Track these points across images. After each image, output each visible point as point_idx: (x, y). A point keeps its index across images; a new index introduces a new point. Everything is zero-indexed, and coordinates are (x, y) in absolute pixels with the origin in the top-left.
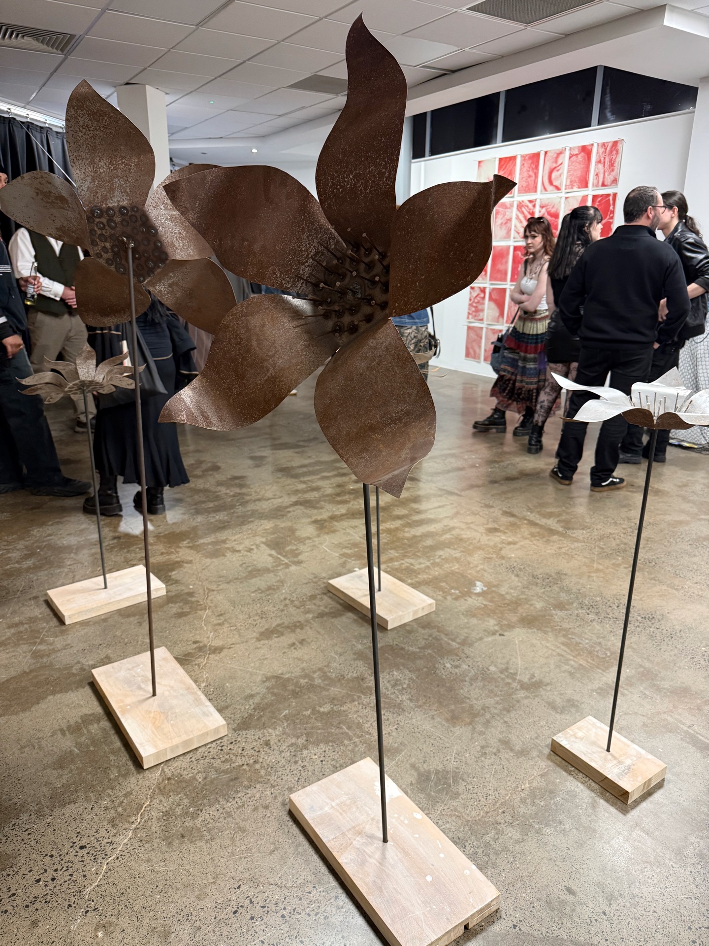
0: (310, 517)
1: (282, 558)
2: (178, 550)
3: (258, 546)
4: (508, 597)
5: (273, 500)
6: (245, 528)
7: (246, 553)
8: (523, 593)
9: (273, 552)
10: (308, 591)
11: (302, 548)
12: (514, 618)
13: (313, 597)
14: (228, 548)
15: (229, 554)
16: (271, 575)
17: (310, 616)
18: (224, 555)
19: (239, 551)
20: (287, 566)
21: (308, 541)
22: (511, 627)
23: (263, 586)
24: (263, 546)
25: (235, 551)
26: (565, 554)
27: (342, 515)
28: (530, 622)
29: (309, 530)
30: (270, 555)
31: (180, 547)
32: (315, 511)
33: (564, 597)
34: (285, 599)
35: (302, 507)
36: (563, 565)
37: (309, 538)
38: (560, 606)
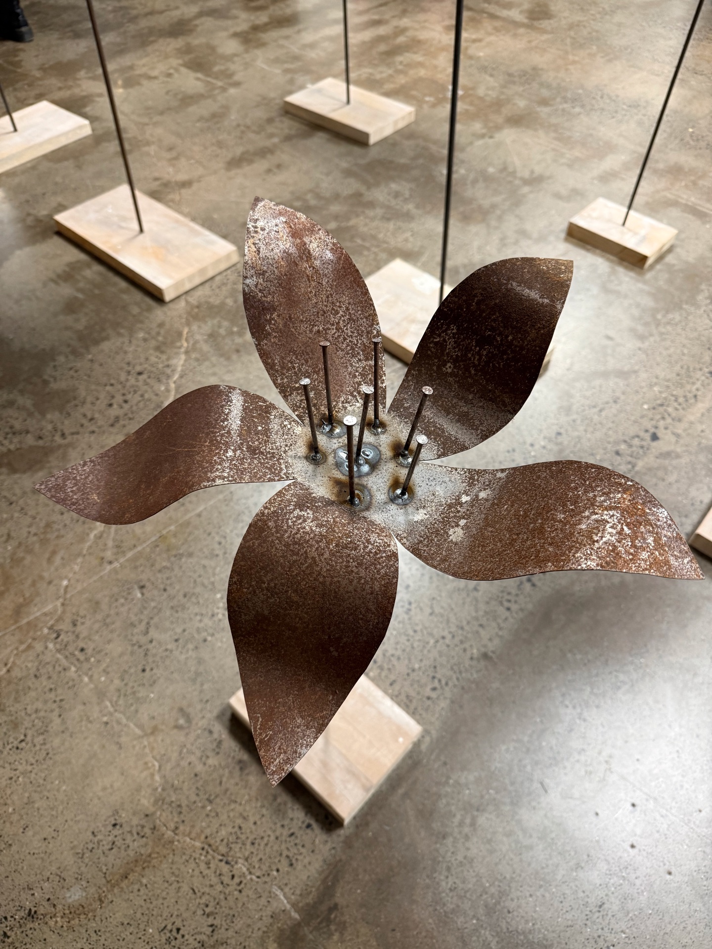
0: (226, 29)
1: (214, 81)
2: (78, 82)
3: (177, 70)
4: (488, 99)
5: (168, 13)
6: (149, 49)
7: (165, 79)
8: (502, 93)
9: (199, 75)
10: (260, 114)
11: (233, 67)
12: (500, 120)
13: (270, 121)
14: (140, 76)
15: (145, 82)
16: (209, 101)
17: (276, 140)
18: (139, 84)
19: (155, 78)
20: (224, 89)
21: (236, 59)
22: (498, 128)
23: (205, 113)
24: (184, 70)
25: (150, 78)
26: (536, 47)
27: (266, 24)
28: (517, 121)
29: (231, 46)
30: (198, 79)
31: (79, 79)
32: (230, 22)
33: (545, 93)
34: (238, 125)
35: (210, 19)
36: (538, 59)
37: (236, 55)
38: (544, 102)
